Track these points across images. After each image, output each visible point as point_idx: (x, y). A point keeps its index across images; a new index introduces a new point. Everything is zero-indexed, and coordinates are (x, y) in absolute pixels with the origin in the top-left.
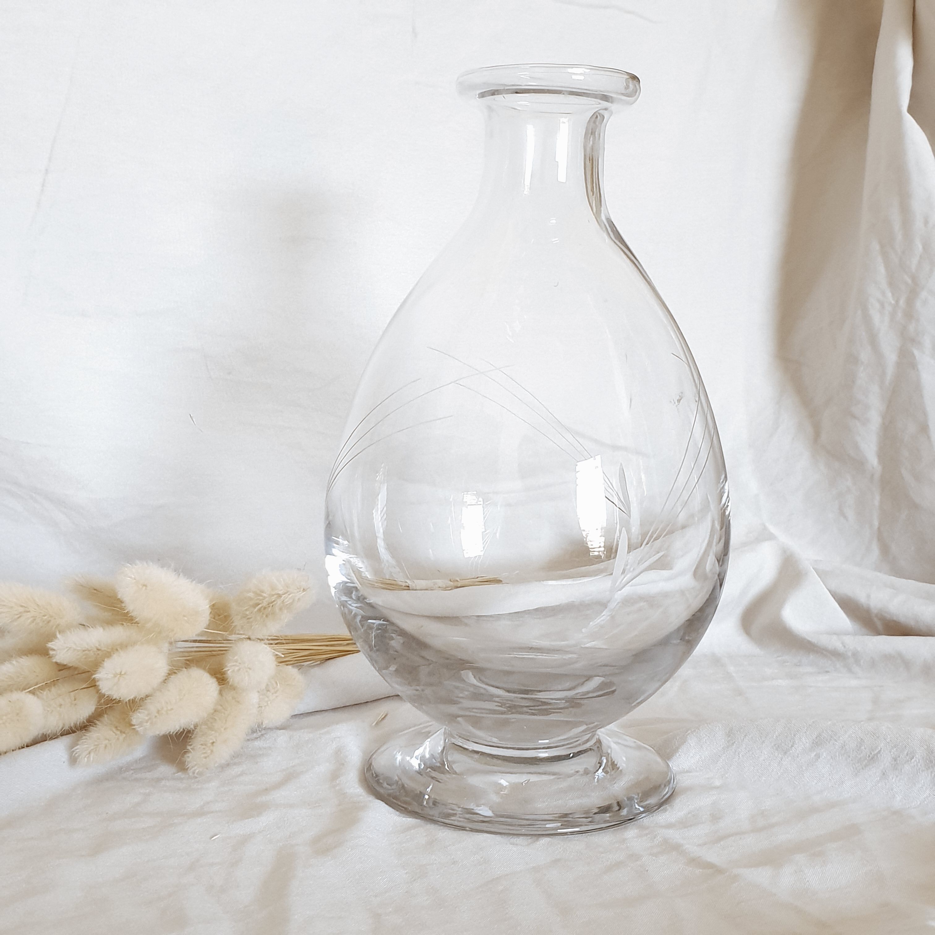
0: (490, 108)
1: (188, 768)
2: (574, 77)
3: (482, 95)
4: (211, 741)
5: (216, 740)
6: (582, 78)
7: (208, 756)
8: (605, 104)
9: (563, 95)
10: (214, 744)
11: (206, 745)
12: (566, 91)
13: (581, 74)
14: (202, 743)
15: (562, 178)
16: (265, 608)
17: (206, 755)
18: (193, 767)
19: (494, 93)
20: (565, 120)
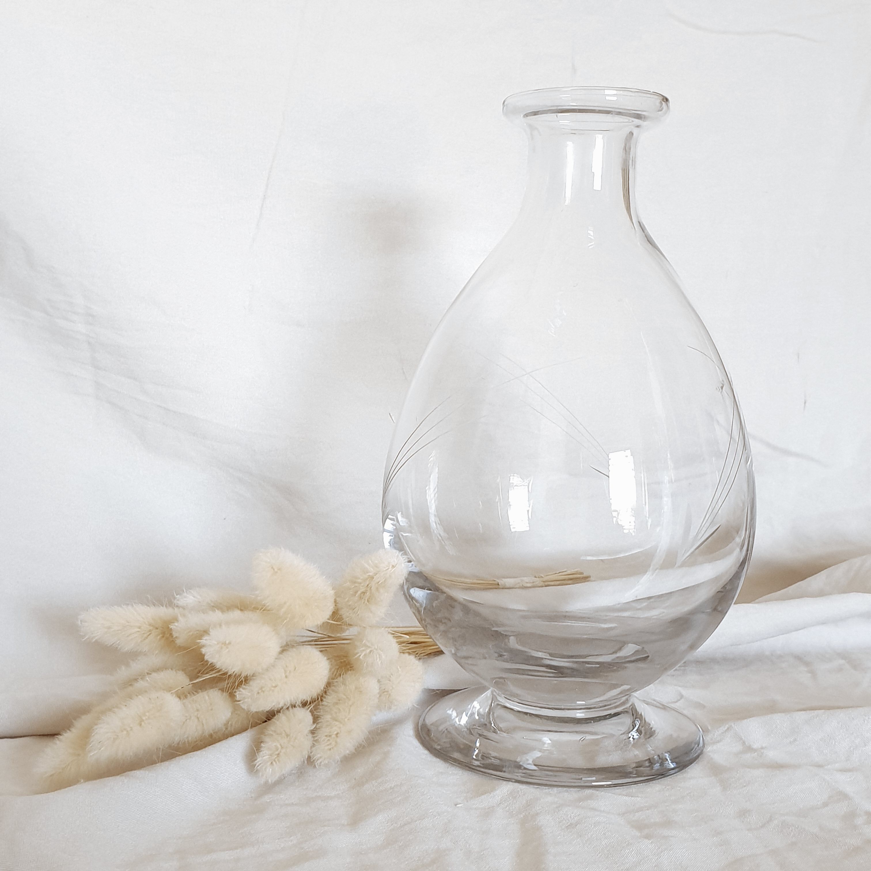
0: (531, 127)
1: (314, 760)
2: (607, 98)
3: (526, 115)
4: (335, 733)
5: (340, 731)
6: (615, 98)
7: (333, 748)
8: (637, 121)
9: (611, 115)
10: (338, 735)
11: (330, 736)
12: (615, 111)
13: (614, 95)
14: (326, 734)
15: (597, 186)
16: (364, 593)
17: (330, 747)
18: (318, 760)
19: (535, 113)
20: (600, 136)
